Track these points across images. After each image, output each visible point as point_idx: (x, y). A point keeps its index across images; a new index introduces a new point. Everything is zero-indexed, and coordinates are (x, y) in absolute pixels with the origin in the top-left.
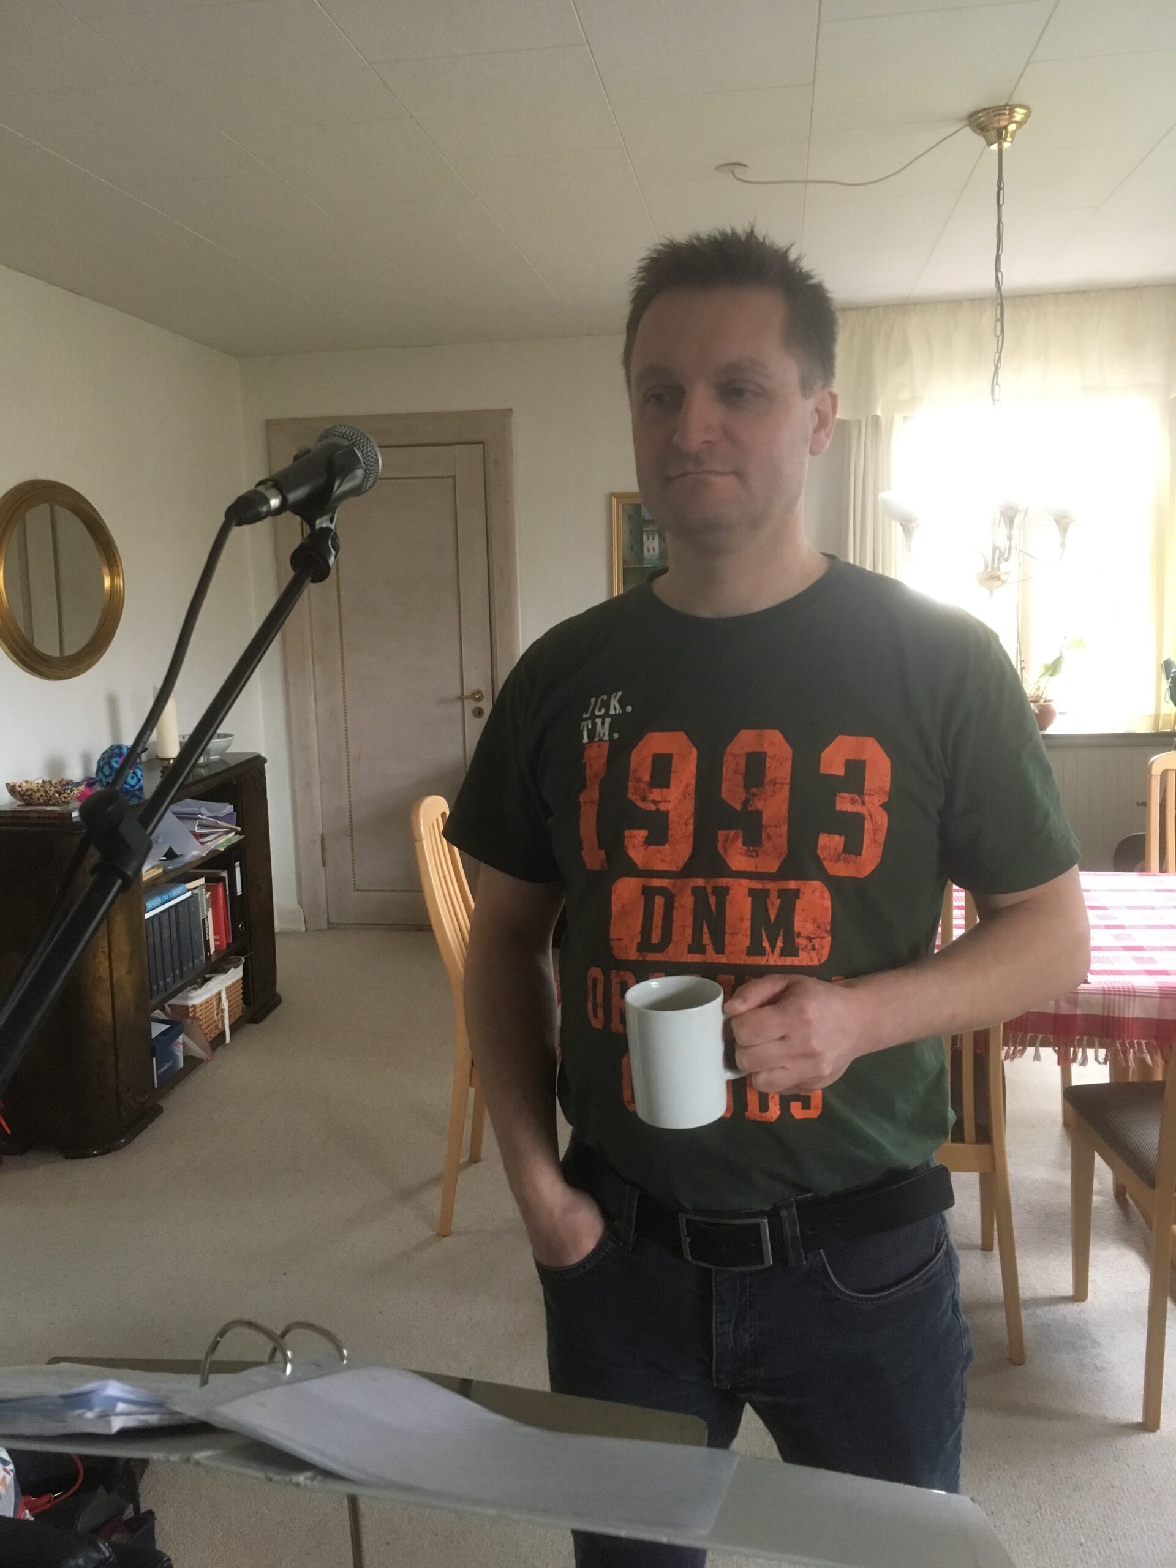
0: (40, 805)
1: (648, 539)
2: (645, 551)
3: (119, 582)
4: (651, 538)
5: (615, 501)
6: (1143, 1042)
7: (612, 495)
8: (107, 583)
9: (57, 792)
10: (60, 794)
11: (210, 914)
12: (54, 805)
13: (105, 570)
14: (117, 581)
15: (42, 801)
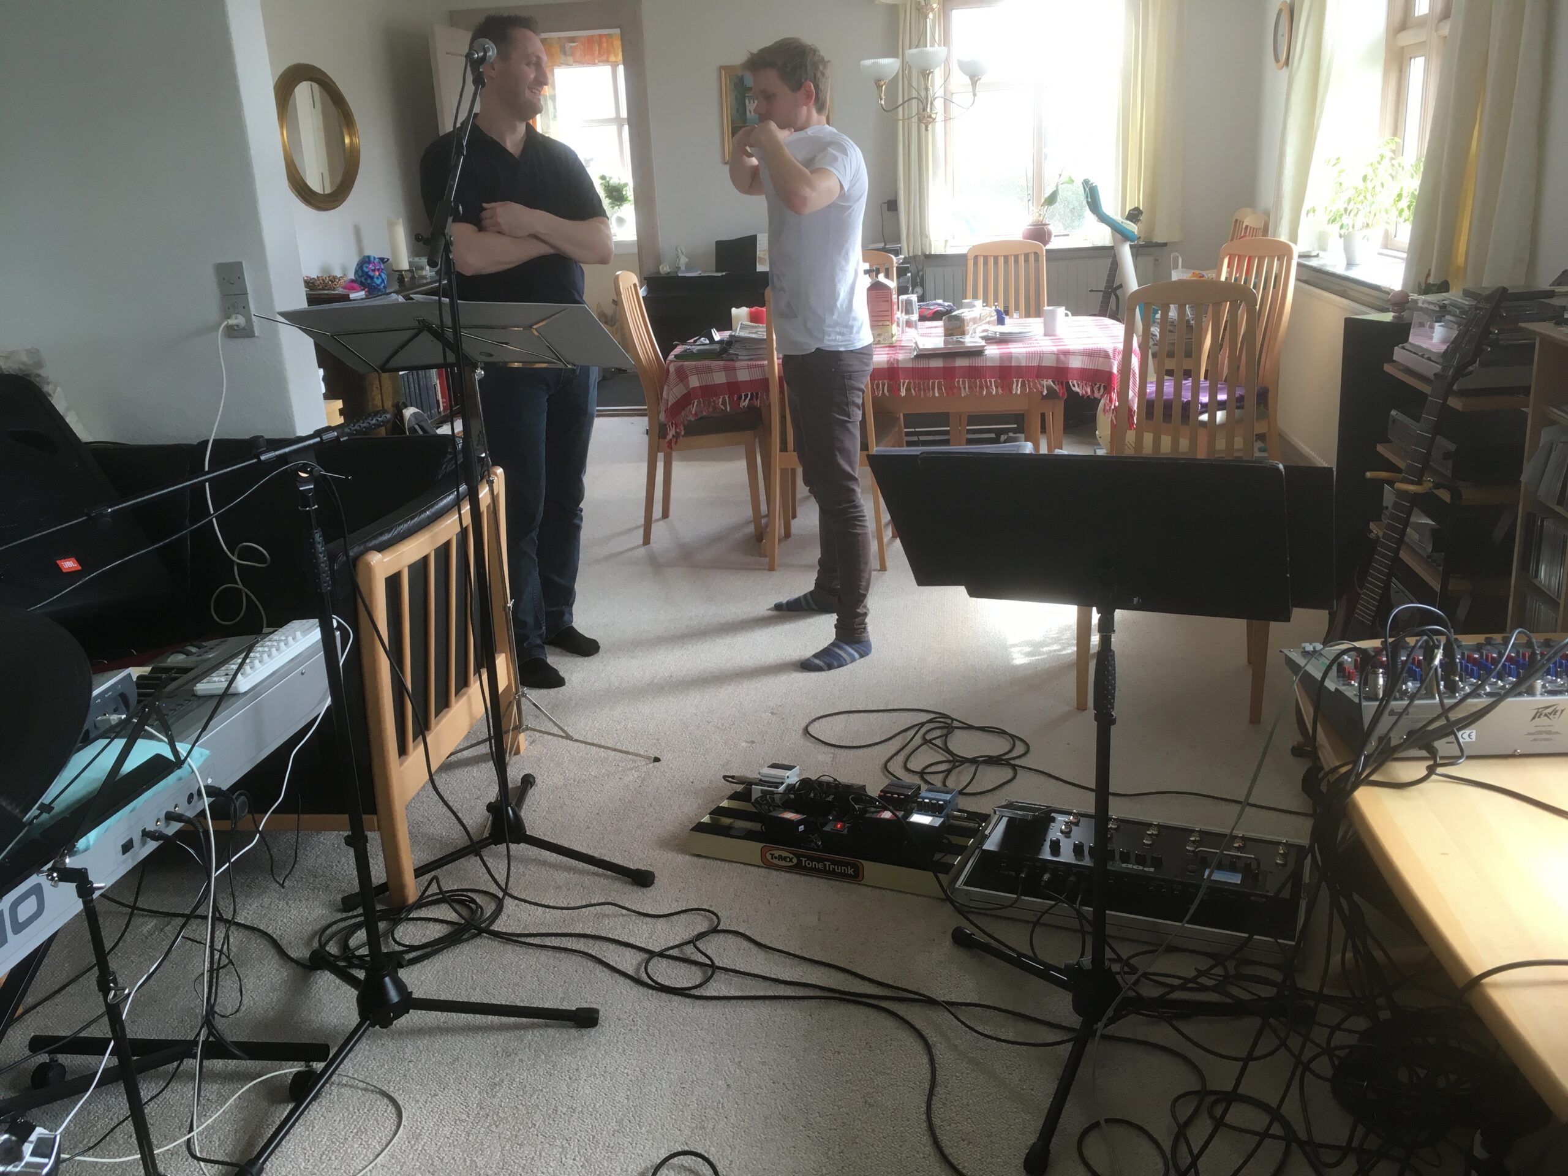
0: (320, 289)
1: (750, 102)
2: (748, 112)
3: (356, 140)
4: (752, 101)
5: (723, 72)
6: (993, 380)
7: (721, 68)
8: (347, 140)
9: (330, 280)
10: (332, 282)
11: (438, 382)
12: (328, 290)
13: (345, 131)
14: (354, 139)
15: (321, 287)
